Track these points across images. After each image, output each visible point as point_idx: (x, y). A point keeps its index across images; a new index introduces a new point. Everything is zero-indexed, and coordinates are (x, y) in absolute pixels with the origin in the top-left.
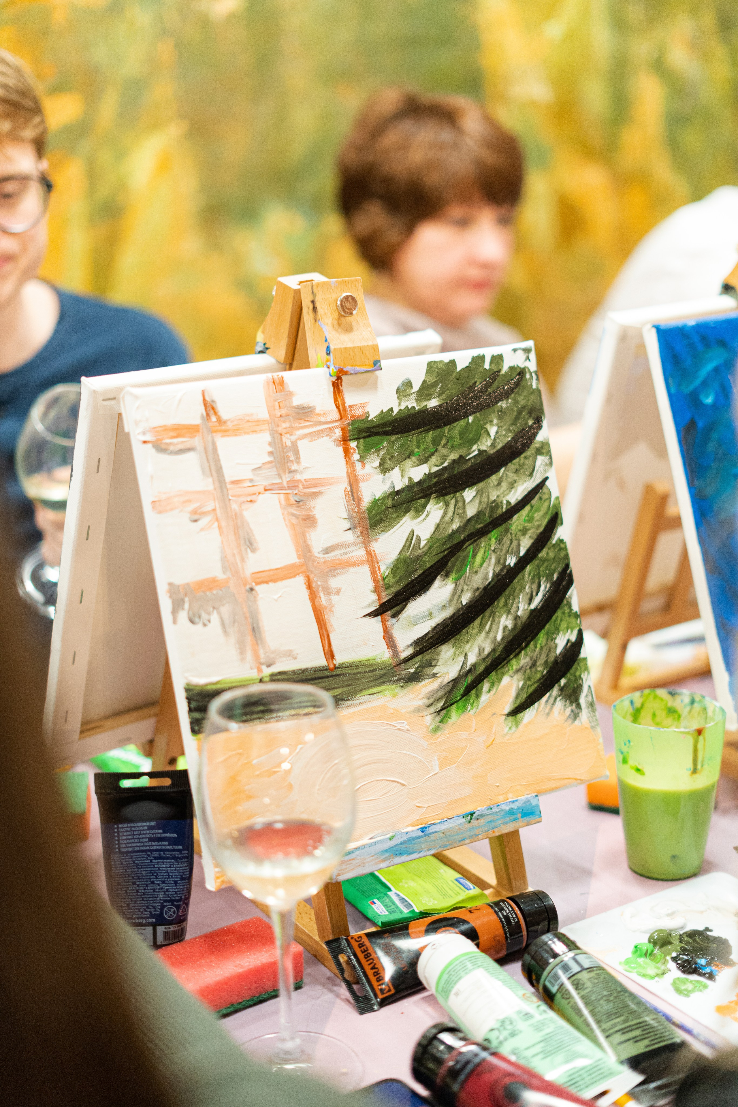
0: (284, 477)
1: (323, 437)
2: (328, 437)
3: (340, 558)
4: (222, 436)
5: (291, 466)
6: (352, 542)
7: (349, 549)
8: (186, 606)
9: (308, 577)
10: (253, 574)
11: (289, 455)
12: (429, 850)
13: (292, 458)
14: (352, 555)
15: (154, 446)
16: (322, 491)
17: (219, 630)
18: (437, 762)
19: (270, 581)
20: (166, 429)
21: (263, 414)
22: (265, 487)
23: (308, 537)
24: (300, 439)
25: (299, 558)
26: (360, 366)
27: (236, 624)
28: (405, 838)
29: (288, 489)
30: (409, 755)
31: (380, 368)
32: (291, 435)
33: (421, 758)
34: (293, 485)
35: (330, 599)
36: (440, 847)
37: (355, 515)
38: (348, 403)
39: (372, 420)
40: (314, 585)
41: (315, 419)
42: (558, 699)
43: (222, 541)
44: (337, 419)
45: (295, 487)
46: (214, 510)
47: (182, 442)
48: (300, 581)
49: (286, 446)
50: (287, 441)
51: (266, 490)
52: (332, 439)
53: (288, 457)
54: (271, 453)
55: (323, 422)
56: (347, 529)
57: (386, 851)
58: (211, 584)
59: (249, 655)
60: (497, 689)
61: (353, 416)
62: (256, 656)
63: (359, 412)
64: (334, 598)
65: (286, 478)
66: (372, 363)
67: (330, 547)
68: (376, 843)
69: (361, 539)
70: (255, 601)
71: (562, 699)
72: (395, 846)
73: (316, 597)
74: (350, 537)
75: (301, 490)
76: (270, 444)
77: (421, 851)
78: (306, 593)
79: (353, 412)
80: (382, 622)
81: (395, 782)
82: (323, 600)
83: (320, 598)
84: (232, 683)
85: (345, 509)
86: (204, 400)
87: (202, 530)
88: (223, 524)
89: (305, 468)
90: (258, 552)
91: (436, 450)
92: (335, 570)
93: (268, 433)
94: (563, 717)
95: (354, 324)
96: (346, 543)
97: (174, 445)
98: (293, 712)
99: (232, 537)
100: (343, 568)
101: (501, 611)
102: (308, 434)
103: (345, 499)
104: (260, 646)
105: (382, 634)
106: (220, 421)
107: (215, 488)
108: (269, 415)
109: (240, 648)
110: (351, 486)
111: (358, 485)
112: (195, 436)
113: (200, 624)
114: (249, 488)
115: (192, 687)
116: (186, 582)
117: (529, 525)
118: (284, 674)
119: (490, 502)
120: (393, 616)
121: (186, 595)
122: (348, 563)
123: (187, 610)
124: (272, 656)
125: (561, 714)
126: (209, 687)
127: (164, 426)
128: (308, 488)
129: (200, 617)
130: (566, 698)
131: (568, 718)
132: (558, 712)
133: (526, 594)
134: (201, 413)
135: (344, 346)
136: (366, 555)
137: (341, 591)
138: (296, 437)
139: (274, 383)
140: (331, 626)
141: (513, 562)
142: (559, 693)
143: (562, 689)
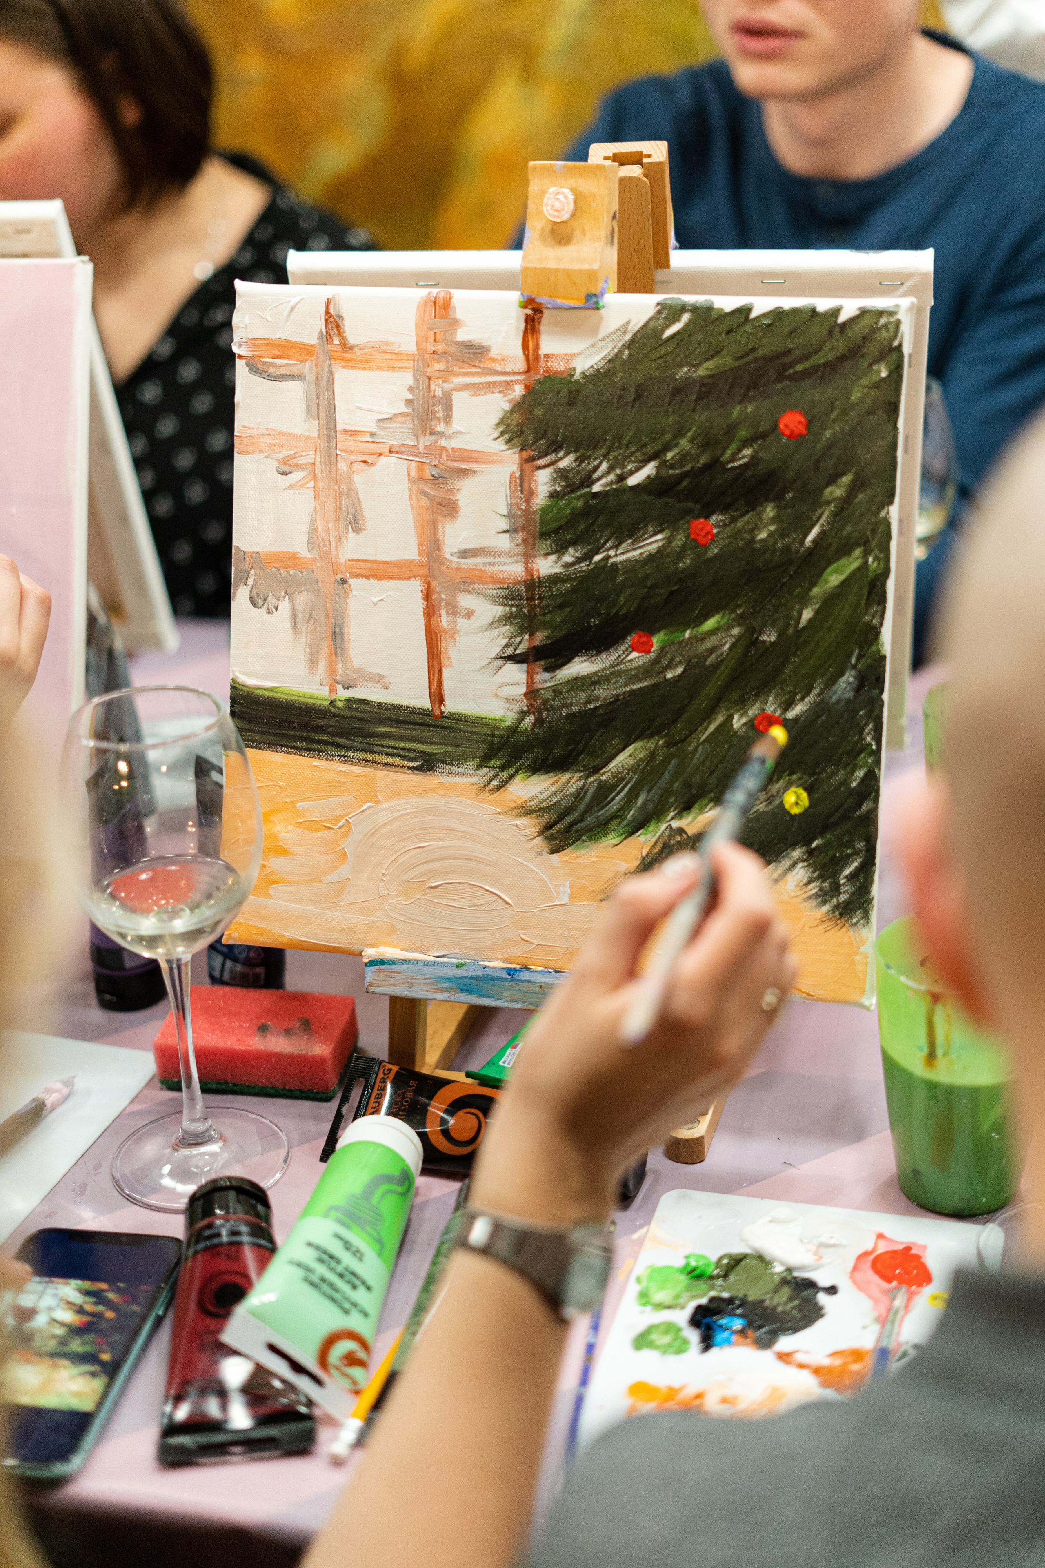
0: (421, 440)
1: (493, 393)
2: (502, 395)
3: (483, 569)
4: (343, 367)
5: (436, 425)
6: (507, 550)
7: (499, 560)
8: (250, 582)
9: (429, 584)
10: (349, 560)
11: (437, 409)
12: (512, 1001)
13: (440, 415)
14: (501, 568)
15: (247, 365)
16: (476, 469)
17: (288, 624)
18: (568, 890)
19: (372, 576)
20: (269, 344)
21: (409, 345)
22: (391, 448)
23: (441, 529)
24: (458, 389)
25: (420, 554)
26: (563, 298)
27: (312, 622)
28: (480, 973)
29: (425, 457)
30: (526, 866)
31: (594, 306)
32: (443, 382)
33: (544, 876)
34: (433, 452)
35: (455, 622)
36: (531, 1004)
37: (520, 513)
38: (542, 351)
39: (577, 382)
40: (434, 597)
41: (488, 364)
42: (801, 865)
43: (315, 507)
44: (521, 370)
45: (436, 456)
46: (314, 464)
47: (287, 365)
48: (416, 587)
49: (434, 396)
50: (438, 389)
51: (391, 452)
52: (506, 398)
53: (433, 412)
54: (409, 402)
55: (497, 371)
56: (502, 530)
57: (448, 979)
58: (291, 560)
59: (322, 665)
60: (695, 818)
61: (548, 370)
62: (332, 671)
63: (559, 366)
64: (462, 623)
65: (425, 441)
66: (583, 296)
67: (470, 550)
68: (436, 964)
69: (521, 549)
70: (346, 597)
71: (808, 866)
72: (462, 978)
73: (434, 613)
74: (505, 543)
75: (443, 462)
76: (411, 389)
78: (419, 605)
79: (549, 364)
80: (528, 672)
81: (497, 895)
82: (444, 620)
83: (440, 616)
84: (293, 695)
85: (505, 502)
86: (327, 312)
87: (291, 487)
88: (321, 485)
89: (457, 433)
90: (363, 534)
91: (677, 445)
92: (470, 584)
93: (412, 373)
94: (801, 892)
95: (577, 234)
96: (496, 550)
97: (275, 367)
98: (368, 756)
99: (330, 506)
100: (483, 584)
101: (731, 708)
102: (470, 384)
103: (508, 488)
104: (339, 658)
105: (523, 690)
106: (345, 346)
107: (319, 435)
108: (418, 349)
109: (311, 654)
110: (522, 471)
111: (533, 471)
112: (306, 360)
113: (263, 610)
114: (367, 444)
115: (237, 686)
116: (256, 550)
117: (815, 591)
118: (365, 703)
119: (752, 541)
120: (547, 669)
121: (252, 567)
122: (493, 579)
123: (250, 586)
124: (354, 675)
125: (798, 889)
126: (260, 692)
127: (268, 339)
128: (455, 461)
129: (265, 600)
130: (814, 867)
131: (810, 897)
132: (795, 883)
133: (784, 693)
134: (319, 330)
135: (541, 266)
136: (523, 574)
137: (475, 614)
138: (452, 385)
139: (435, 303)
140: (447, 658)
141: (772, 640)
142: (805, 857)
143: (811, 852)
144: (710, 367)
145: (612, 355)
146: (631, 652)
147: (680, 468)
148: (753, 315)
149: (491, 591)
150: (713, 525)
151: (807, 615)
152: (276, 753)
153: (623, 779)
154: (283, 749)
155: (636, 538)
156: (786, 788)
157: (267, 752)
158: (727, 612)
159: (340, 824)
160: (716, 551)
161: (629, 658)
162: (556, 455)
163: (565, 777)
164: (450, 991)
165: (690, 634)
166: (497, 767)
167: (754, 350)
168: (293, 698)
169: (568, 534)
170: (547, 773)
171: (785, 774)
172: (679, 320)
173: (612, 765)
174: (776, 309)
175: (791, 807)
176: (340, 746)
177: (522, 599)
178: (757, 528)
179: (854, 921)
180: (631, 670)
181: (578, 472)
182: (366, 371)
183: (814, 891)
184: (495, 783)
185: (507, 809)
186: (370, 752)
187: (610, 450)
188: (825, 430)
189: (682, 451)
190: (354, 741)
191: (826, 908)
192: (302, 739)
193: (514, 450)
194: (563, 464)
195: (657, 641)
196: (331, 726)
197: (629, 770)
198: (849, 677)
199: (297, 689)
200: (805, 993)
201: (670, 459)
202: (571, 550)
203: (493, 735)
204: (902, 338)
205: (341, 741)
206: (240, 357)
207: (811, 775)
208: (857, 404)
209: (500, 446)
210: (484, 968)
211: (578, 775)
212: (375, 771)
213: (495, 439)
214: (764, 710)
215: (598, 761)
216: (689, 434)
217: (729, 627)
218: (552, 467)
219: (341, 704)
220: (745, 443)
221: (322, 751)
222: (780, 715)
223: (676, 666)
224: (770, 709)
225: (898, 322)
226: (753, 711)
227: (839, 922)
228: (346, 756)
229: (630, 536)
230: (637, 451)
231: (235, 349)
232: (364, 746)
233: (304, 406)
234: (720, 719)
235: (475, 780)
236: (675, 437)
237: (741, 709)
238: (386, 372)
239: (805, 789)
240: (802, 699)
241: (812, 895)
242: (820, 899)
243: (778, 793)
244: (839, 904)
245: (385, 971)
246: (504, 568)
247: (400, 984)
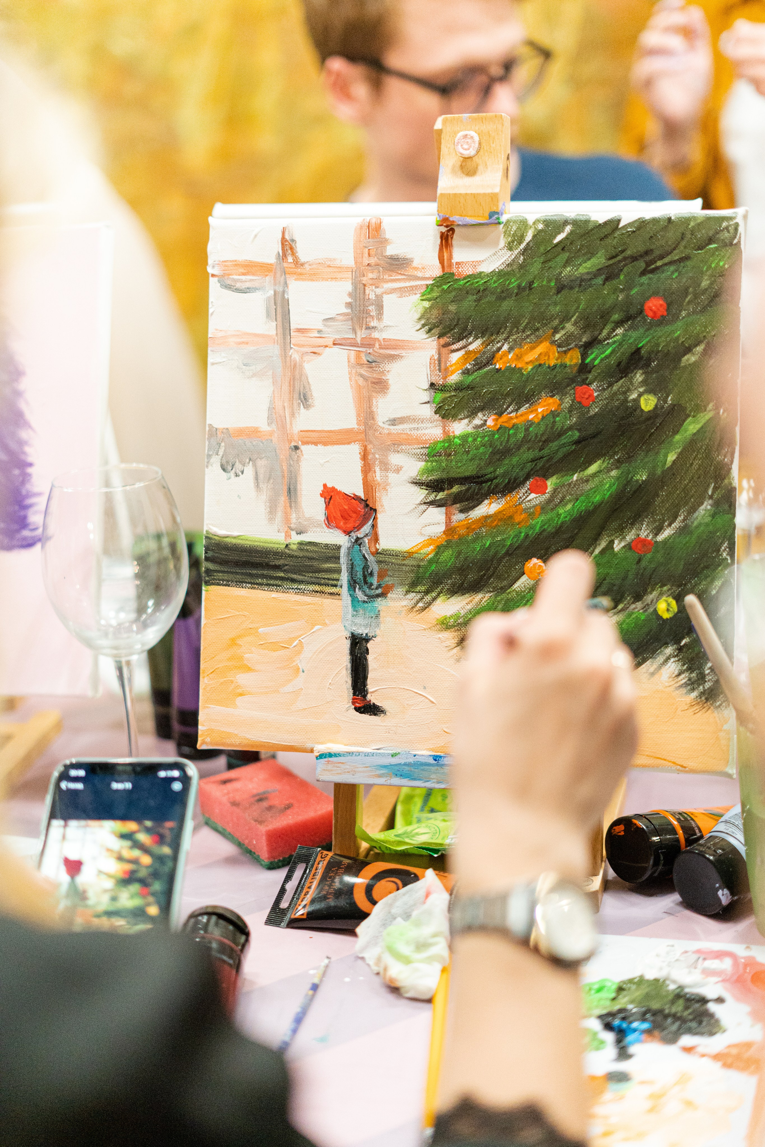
0: (359, 333)
3: (409, 433)
4: (296, 280)
5: (370, 321)
6: (428, 417)
7: (421, 425)
8: (221, 452)
9: (365, 447)
10: (301, 431)
11: (371, 309)
12: (438, 783)
13: (373, 313)
14: (424, 431)
15: (219, 281)
16: (402, 355)
17: (251, 484)
19: (320, 443)
20: (237, 264)
21: (348, 260)
22: (334, 341)
23: (375, 403)
24: (386, 293)
25: (358, 424)
26: (471, 216)
27: (271, 481)
28: (411, 760)
29: (361, 347)
31: (496, 222)
32: (377, 287)
34: (368, 343)
35: (387, 476)
38: (454, 260)
40: (370, 457)
41: (411, 272)
42: (672, 660)
43: (274, 391)
45: (371, 346)
46: (272, 357)
47: (251, 280)
48: (354, 450)
49: (369, 299)
50: (371, 293)
51: (334, 344)
53: (368, 312)
54: (349, 305)
55: (419, 277)
56: (424, 402)
57: (385, 767)
58: (254, 433)
59: (279, 515)
61: (459, 274)
62: (287, 519)
63: (468, 271)
64: (392, 477)
65: (361, 334)
66: (487, 215)
67: (398, 418)
68: (374, 755)
69: (438, 416)
70: (298, 460)
71: (678, 661)
72: (396, 765)
73: (370, 470)
74: (426, 411)
75: (376, 350)
76: (350, 295)
77: (428, 781)
78: (358, 464)
79: (460, 270)
80: (446, 514)
82: (378, 475)
83: (375, 472)
84: (255, 541)
85: (426, 379)
86: (283, 238)
87: (254, 375)
88: (279, 373)
89: (387, 326)
90: (312, 410)
91: (563, 328)
92: (399, 445)
93: (351, 282)
94: (673, 683)
95: (481, 168)
96: (419, 417)
97: (241, 282)
98: (317, 588)
99: (286, 388)
100: (410, 445)
101: (612, 535)
102: (398, 288)
103: (429, 367)
104: (293, 510)
105: (443, 528)
106: (297, 263)
107: (277, 334)
108: (356, 263)
109: (270, 507)
110: (439, 354)
111: (448, 354)
112: (267, 275)
113: (232, 474)
114: (315, 339)
115: (211, 536)
116: (226, 427)
117: (677, 437)
118: (315, 545)
119: (626, 400)
120: (461, 511)
121: (223, 440)
122: (418, 441)
123: (221, 455)
124: (305, 523)
125: (671, 679)
126: (228, 540)
127: (236, 261)
128: (385, 349)
129: (233, 466)
130: (683, 661)
131: (681, 686)
132: (668, 675)
133: (655, 521)
134: (277, 252)
135: (454, 192)
136: (442, 435)
137: (403, 469)
138: (383, 290)
139: (369, 226)
140: (381, 505)
141: (644, 479)
142: (675, 654)
143: (680, 649)
144: (588, 266)
145: (510, 260)
146: (530, 494)
147: (567, 346)
148: (621, 226)
149: (416, 450)
150: (594, 389)
151: (671, 457)
152: (242, 589)
153: (524, 597)
154: (248, 585)
155: (532, 403)
156: (658, 598)
157: (235, 588)
158: (607, 458)
159: (295, 644)
160: (597, 410)
161: (528, 499)
162: (467, 340)
163: (478, 597)
164: (387, 777)
165: (577, 477)
166: (422, 592)
167: (623, 251)
168: (256, 544)
169: (477, 402)
170: (463, 595)
171: (658, 587)
172: (563, 231)
173: (516, 586)
174: (639, 219)
175: (663, 612)
176: (293, 581)
177: (440, 455)
178: (629, 390)
179: (718, 703)
180: (530, 508)
181: (484, 353)
182: (314, 282)
183: (684, 681)
184: (421, 604)
185: (431, 625)
186: (319, 584)
187: (510, 334)
188: (680, 311)
189: (567, 332)
190: (306, 576)
191: (695, 694)
192: (263, 576)
193: (433, 338)
194: (471, 348)
195: (551, 483)
196: (286, 565)
197: (530, 589)
198: (707, 506)
199: (259, 536)
200: (680, 765)
201: (558, 339)
202: (480, 415)
203: (419, 566)
204: (740, 237)
205: (295, 576)
206: (213, 275)
207: (679, 586)
208: (706, 290)
209: (422, 335)
210: (415, 756)
211: (488, 595)
212: (323, 600)
213: (417, 331)
214: (639, 535)
215: (505, 583)
216: (573, 319)
217: (609, 470)
218: (464, 350)
219: (294, 547)
220: (619, 323)
221: (279, 586)
222: (652, 539)
223: (566, 504)
224: (643, 534)
225: (737, 225)
226: (630, 536)
227: (705, 705)
228: (299, 589)
229: (527, 401)
230: (531, 334)
231: (210, 270)
232: (313, 580)
233: (265, 311)
234: (603, 544)
235: (405, 603)
236: (561, 322)
237: (621, 535)
238: (330, 282)
239: (674, 598)
240: (670, 525)
241: (682, 684)
242: (689, 687)
243: (652, 602)
244: (705, 691)
245: (333, 763)
246: (426, 432)
247: (345, 772)
